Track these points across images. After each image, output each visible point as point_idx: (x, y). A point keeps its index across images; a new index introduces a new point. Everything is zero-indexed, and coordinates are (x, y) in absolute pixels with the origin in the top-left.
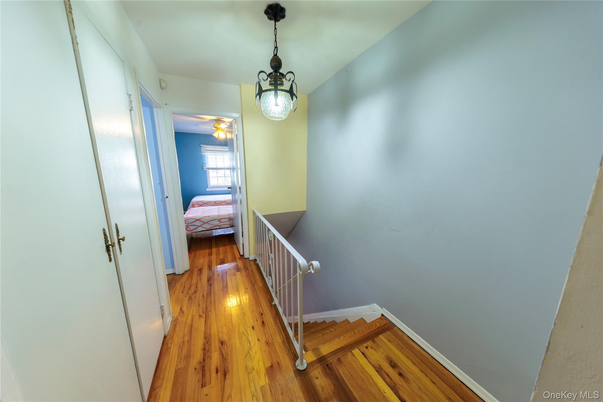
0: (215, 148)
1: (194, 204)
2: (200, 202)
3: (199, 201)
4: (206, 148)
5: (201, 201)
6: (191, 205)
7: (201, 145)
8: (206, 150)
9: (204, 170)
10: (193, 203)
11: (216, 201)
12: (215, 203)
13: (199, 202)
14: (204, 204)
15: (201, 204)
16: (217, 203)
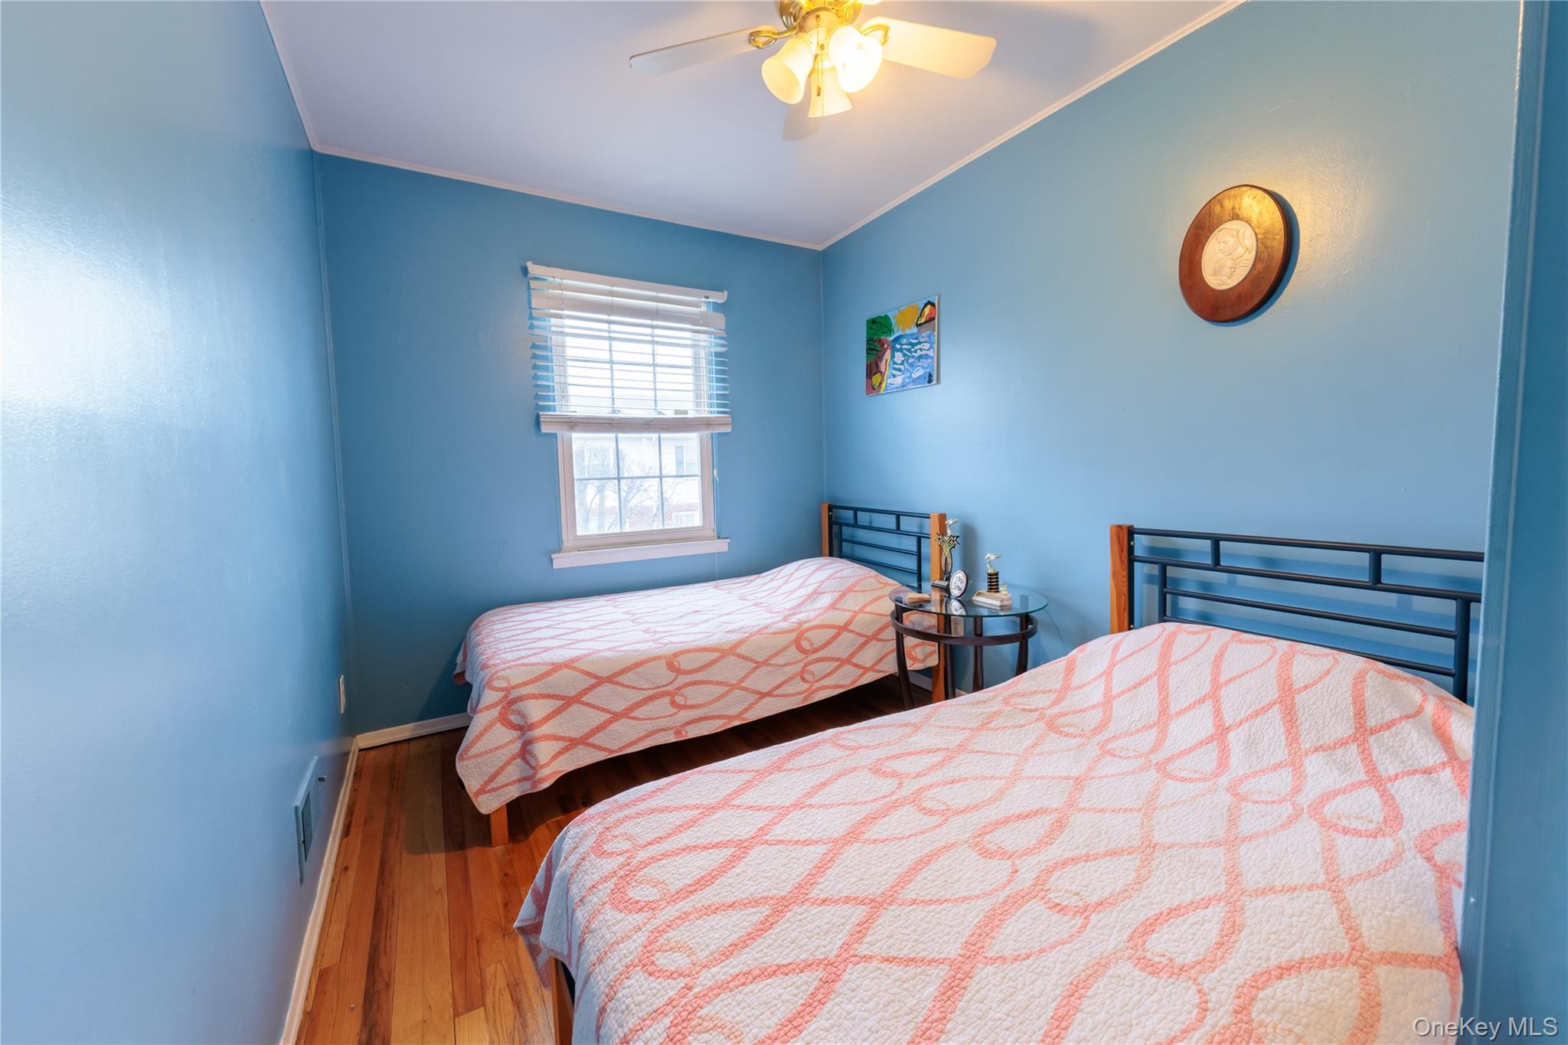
0: (612, 294)
1: (521, 698)
2: (565, 671)
3: (556, 667)
4: (561, 287)
5: (568, 664)
6: (488, 708)
7: (534, 269)
8: (562, 299)
9: (544, 429)
10: (507, 690)
11: (676, 655)
12: (671, 666)
13: (556, 676)
14: (593, 687)
15: (572, 693)
16: (685, 663)
